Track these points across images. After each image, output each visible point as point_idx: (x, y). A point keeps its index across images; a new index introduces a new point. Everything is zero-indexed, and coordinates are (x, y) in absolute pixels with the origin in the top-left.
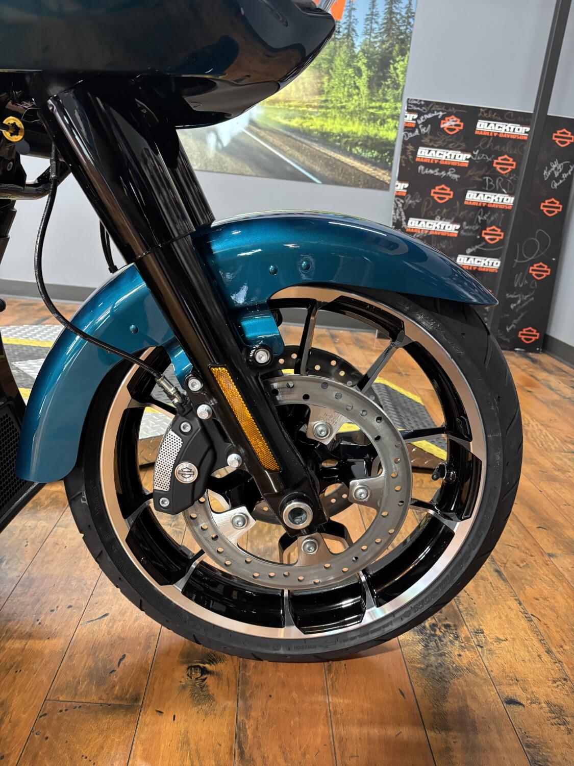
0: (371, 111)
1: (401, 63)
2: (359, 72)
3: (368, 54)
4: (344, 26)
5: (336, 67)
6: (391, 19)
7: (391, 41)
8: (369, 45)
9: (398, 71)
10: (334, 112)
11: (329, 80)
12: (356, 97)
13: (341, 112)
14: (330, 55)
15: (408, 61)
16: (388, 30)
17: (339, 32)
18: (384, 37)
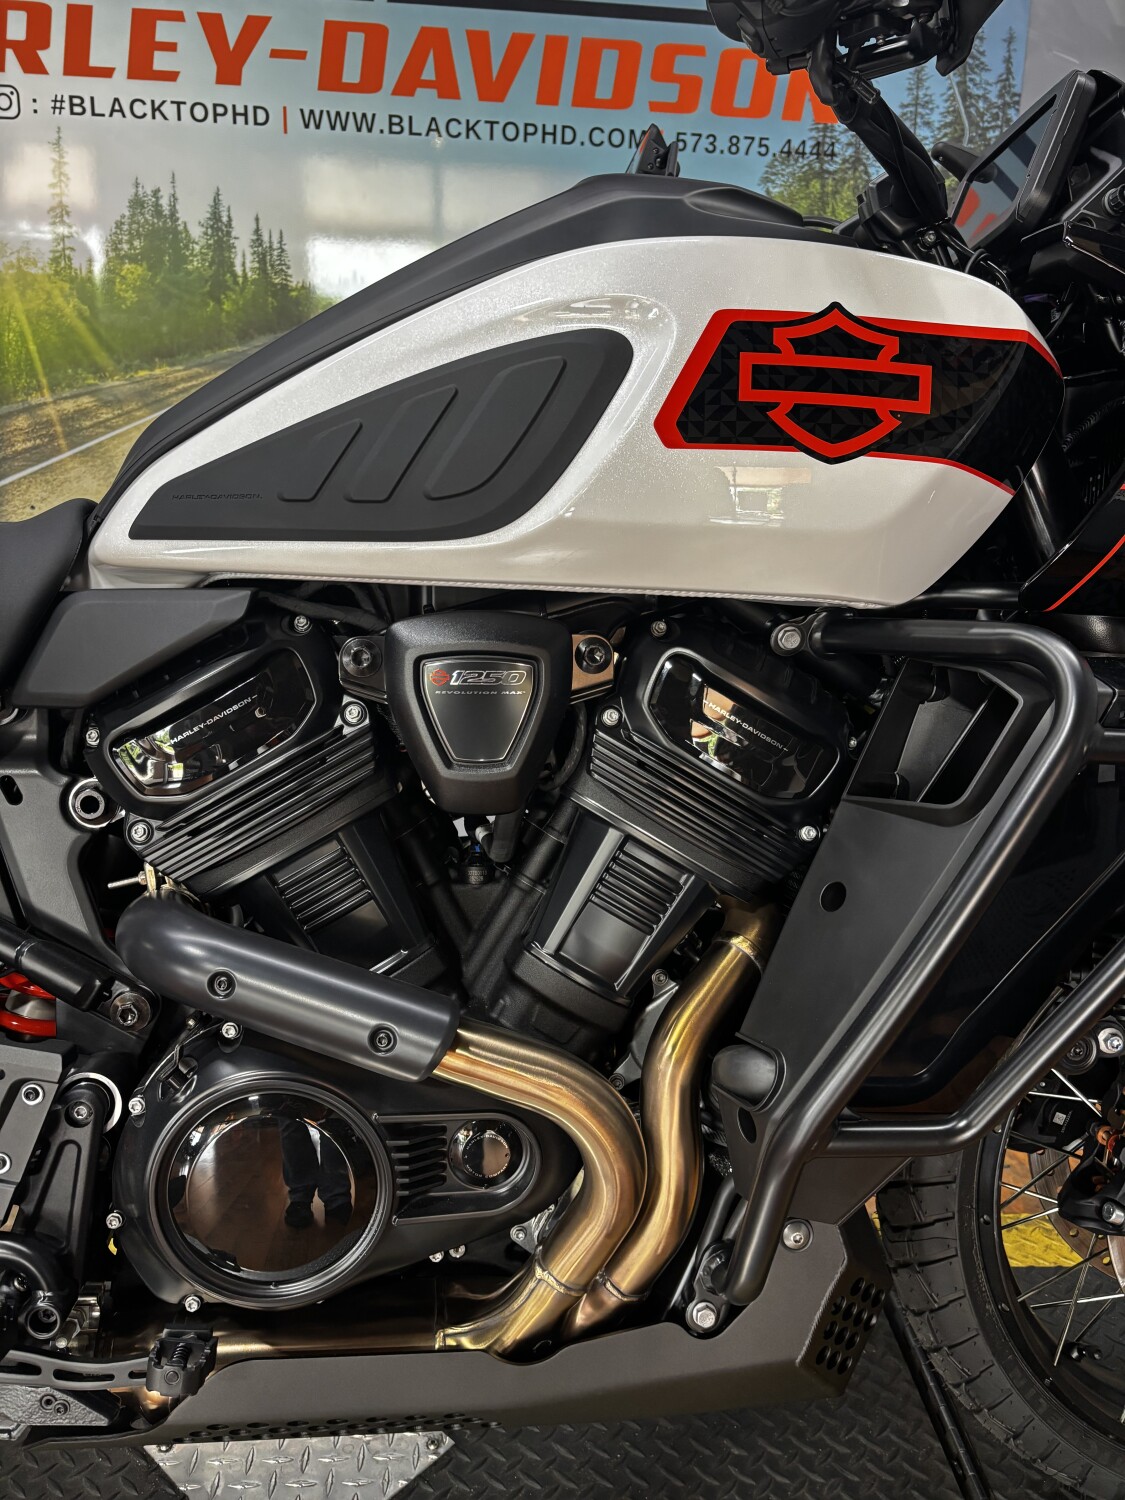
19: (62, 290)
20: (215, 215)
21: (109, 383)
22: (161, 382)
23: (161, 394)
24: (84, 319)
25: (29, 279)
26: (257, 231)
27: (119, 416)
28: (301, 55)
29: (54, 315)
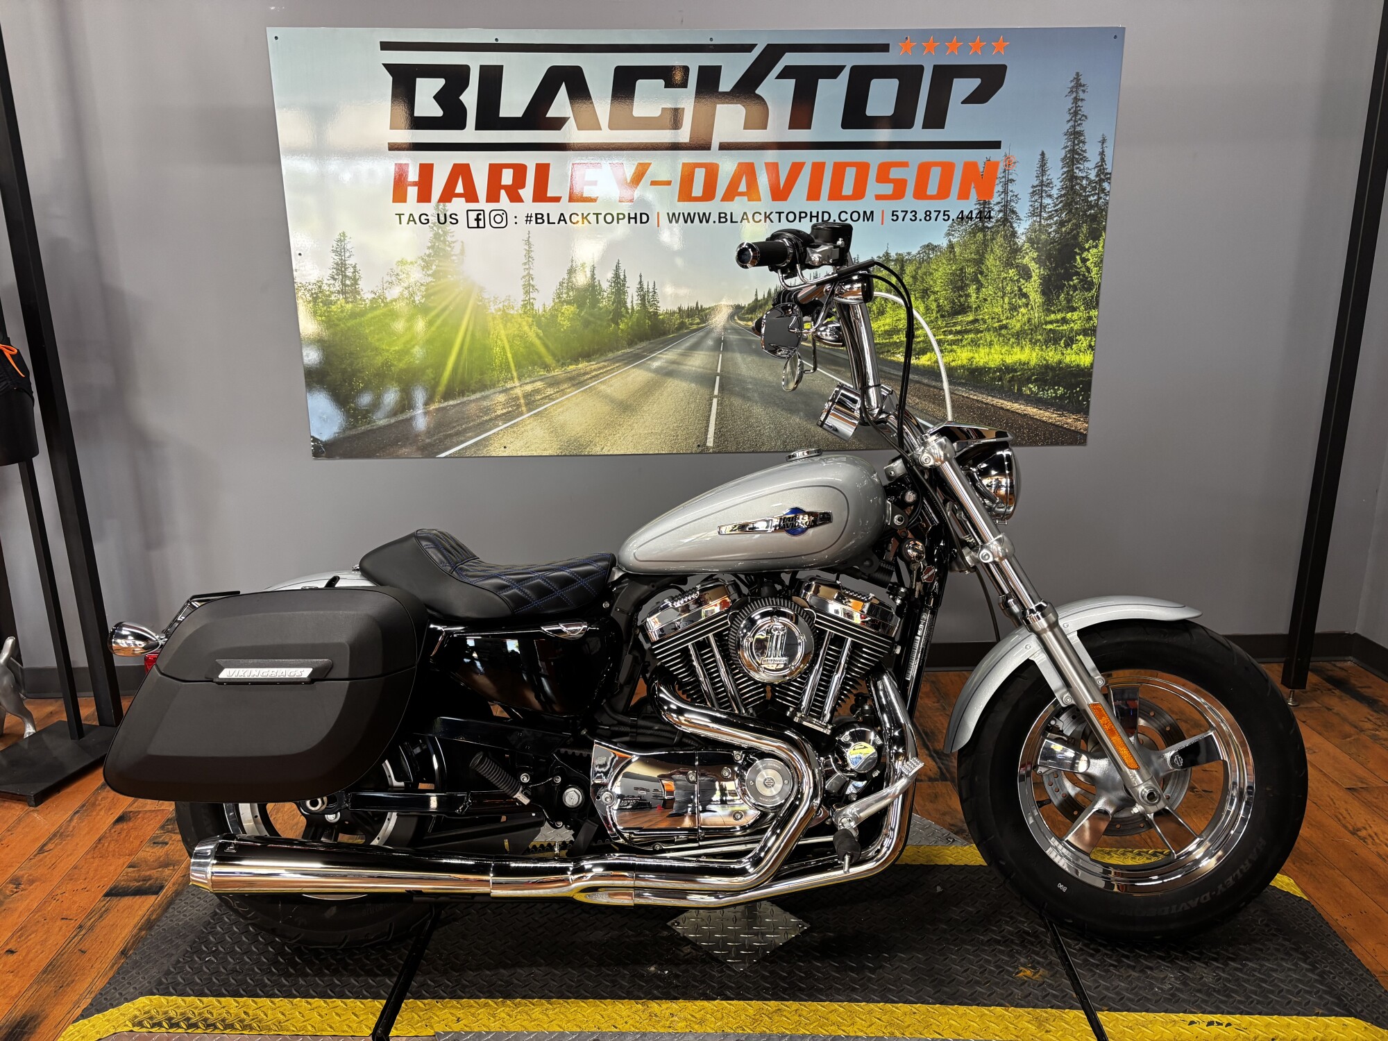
0: (1049, 327)
1: (1093, 251)
2: (1026, 274)
3: (1038, 244)
4: (997, 208)
5: (987, 269)
6: (1073, 187)
7: (1074, 221)
8: (1040, 230)
9: (1088, 264)
10: (989, 336)
11: (978, 290)
12: (1023, 310)
13: (1000, 335)
14: (977, 252)
15: (1103, 247)
16: (1068, 206)
17: (990, 217)
18: (1063, 215)
19: (527, 322)
20: (617, 276)
21: (553, 374)
22: (582, 371)
23: (582, 379)
24: (540, 338)
25: (509, 316)
26: (641, 282)
27: (557, 392)
28: (669, 183)
29: (522, 337)
